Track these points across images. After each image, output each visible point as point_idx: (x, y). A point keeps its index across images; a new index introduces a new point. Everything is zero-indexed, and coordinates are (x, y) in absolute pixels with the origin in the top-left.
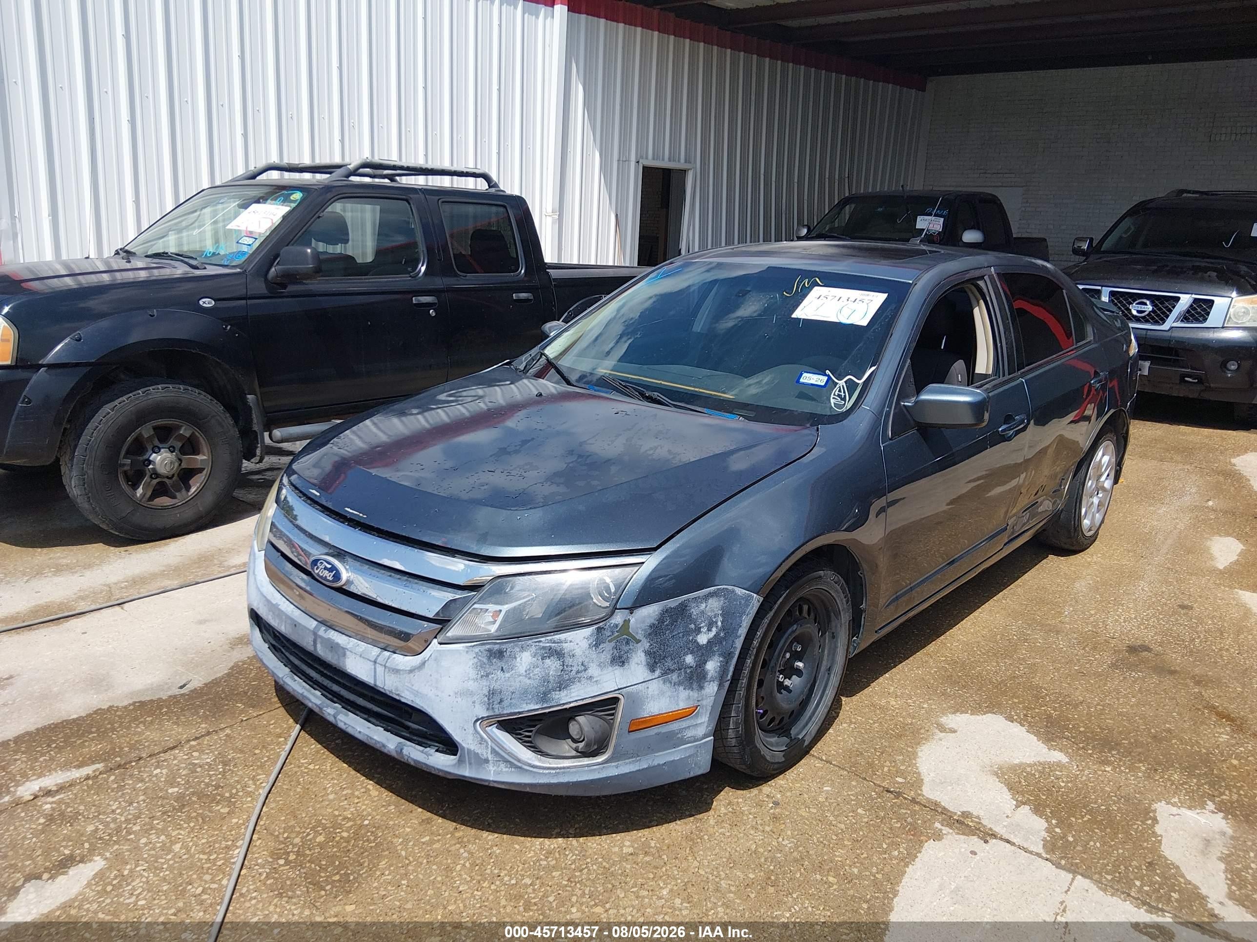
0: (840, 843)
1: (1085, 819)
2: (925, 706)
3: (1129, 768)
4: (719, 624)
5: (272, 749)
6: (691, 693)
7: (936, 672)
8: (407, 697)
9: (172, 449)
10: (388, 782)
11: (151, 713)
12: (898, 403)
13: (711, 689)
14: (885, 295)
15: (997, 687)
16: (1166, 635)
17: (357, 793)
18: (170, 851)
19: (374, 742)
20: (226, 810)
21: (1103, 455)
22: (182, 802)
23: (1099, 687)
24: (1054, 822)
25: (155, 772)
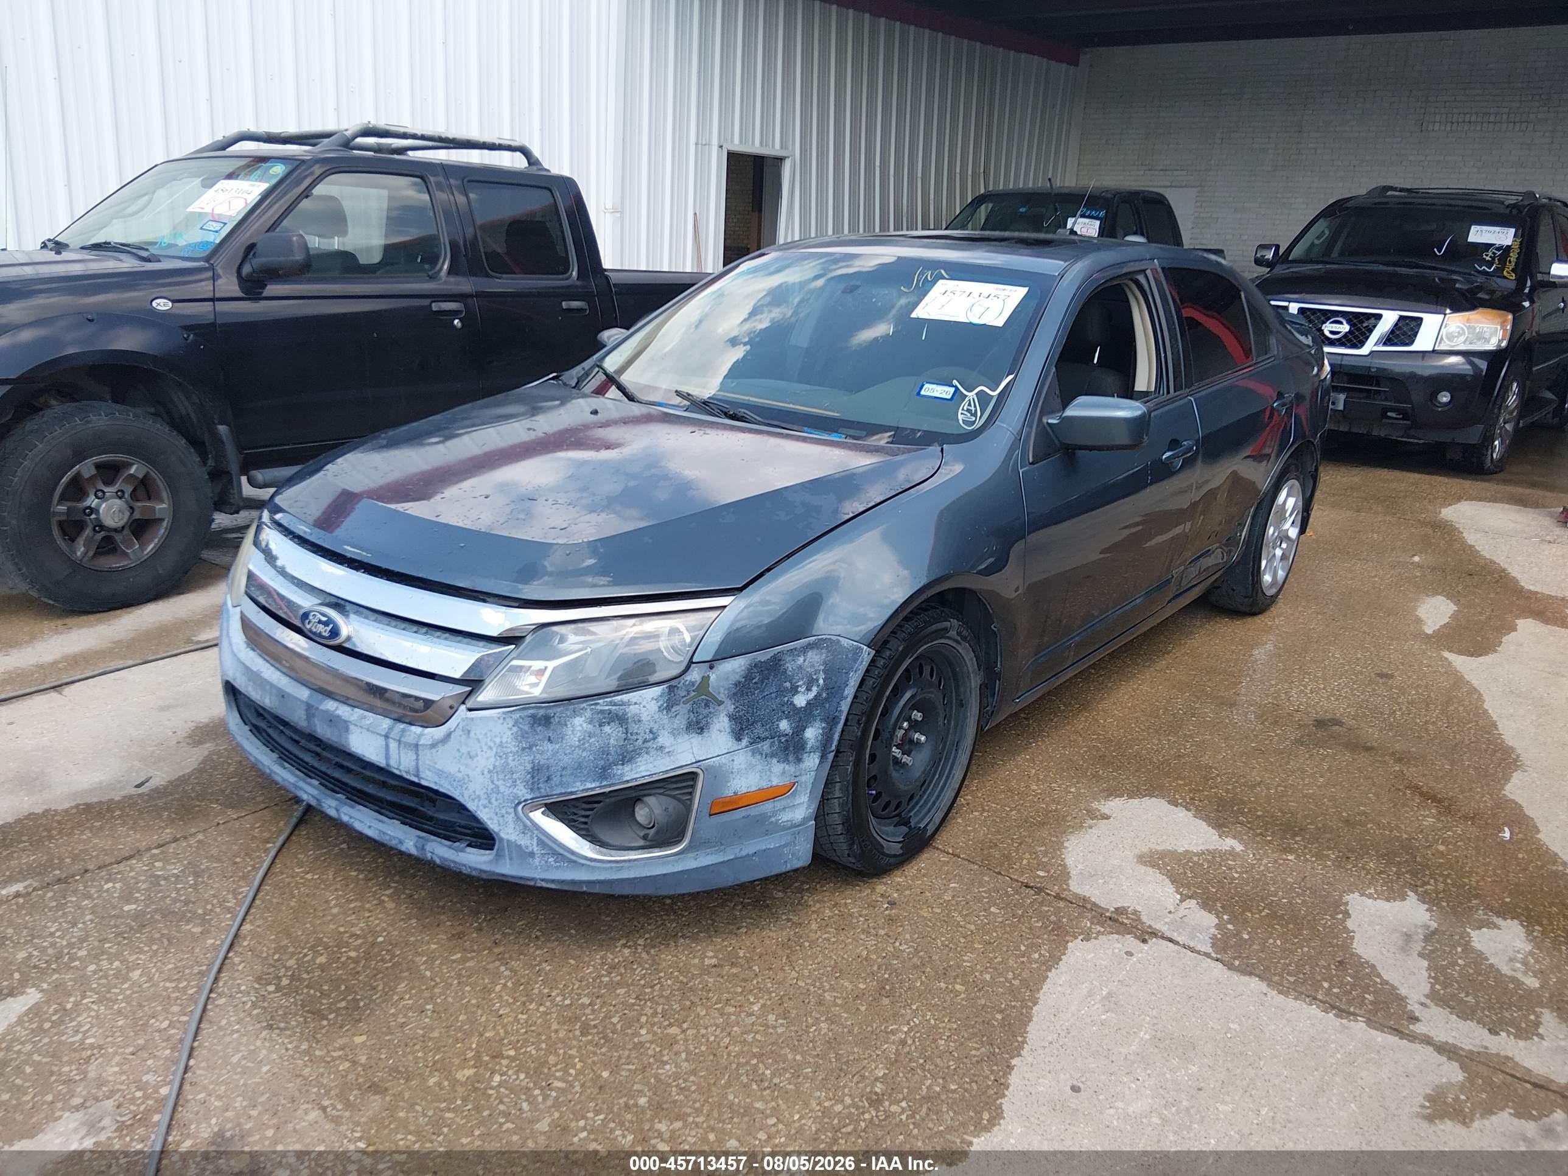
0: (969, 947)
1: (1263, 914)
2: (1073, 790)
3: (1316, 855)
4: (821, 682)
5: (258, 857)
6: (787, 767)
7: (1086, 752)
8: (428, 779)
9: (120, 495)
10: (407, 892)
11: (100, 816)
12: (1040, 419)
13: (812, 761)
14: (1026, 290)
15: (1158, 768)
16: (1361, 707)
17: (368, 906)
18: (127, 979)
19: (387, 838)
20: (198, 930)
21: (1288, 496)
22: (141, 921)
23: (1281, 766)
24: (1225, 917)
25: (106, 887)
